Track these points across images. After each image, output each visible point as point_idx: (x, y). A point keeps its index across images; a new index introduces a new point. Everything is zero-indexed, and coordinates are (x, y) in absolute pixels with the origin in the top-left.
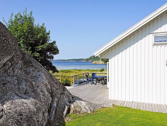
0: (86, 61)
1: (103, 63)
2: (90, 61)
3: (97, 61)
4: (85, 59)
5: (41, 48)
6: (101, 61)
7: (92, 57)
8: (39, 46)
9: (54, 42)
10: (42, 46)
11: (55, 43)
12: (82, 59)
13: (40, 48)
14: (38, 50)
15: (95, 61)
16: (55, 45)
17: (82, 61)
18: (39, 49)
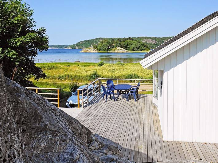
0: (71, 48)
1: (96, 51)
2: (77, 48)
3: (87, 49)
4: (70, 45)
5: (20, 42)
6: (93, 49)
7: (81, 43)
8: (16, 37)
9: (43, 30)
10: (22, 38)
11: (45, 32)
12: (67, 46)
13: (18, 41)
14: (15, 46)
15: (85, 49)
16: (44, 35)
17: (66, 48)
18: (16, 43)
